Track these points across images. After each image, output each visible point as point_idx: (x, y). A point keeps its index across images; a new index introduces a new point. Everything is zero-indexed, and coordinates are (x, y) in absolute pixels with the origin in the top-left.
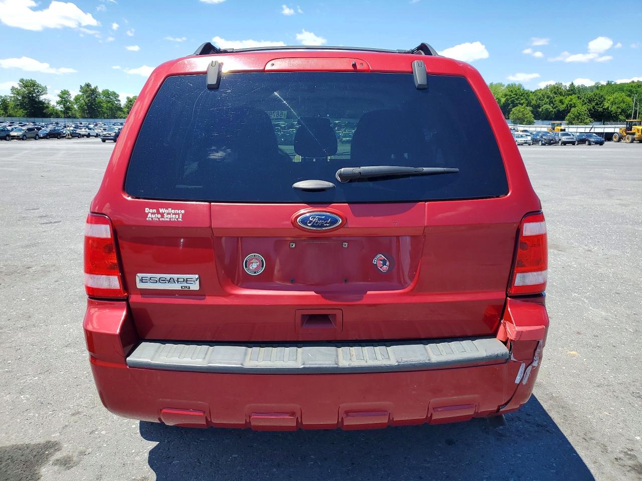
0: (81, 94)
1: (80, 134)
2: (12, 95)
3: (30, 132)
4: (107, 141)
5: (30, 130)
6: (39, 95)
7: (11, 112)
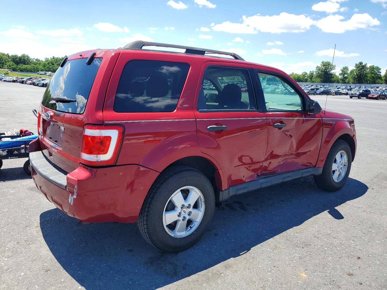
0: (355, 68)
1: (341, 93)
2: (316, 71)
3: (312, 91)
4: (353, 98)
5: (312, 89)
6: (330, 70)
7: (314, 80)
